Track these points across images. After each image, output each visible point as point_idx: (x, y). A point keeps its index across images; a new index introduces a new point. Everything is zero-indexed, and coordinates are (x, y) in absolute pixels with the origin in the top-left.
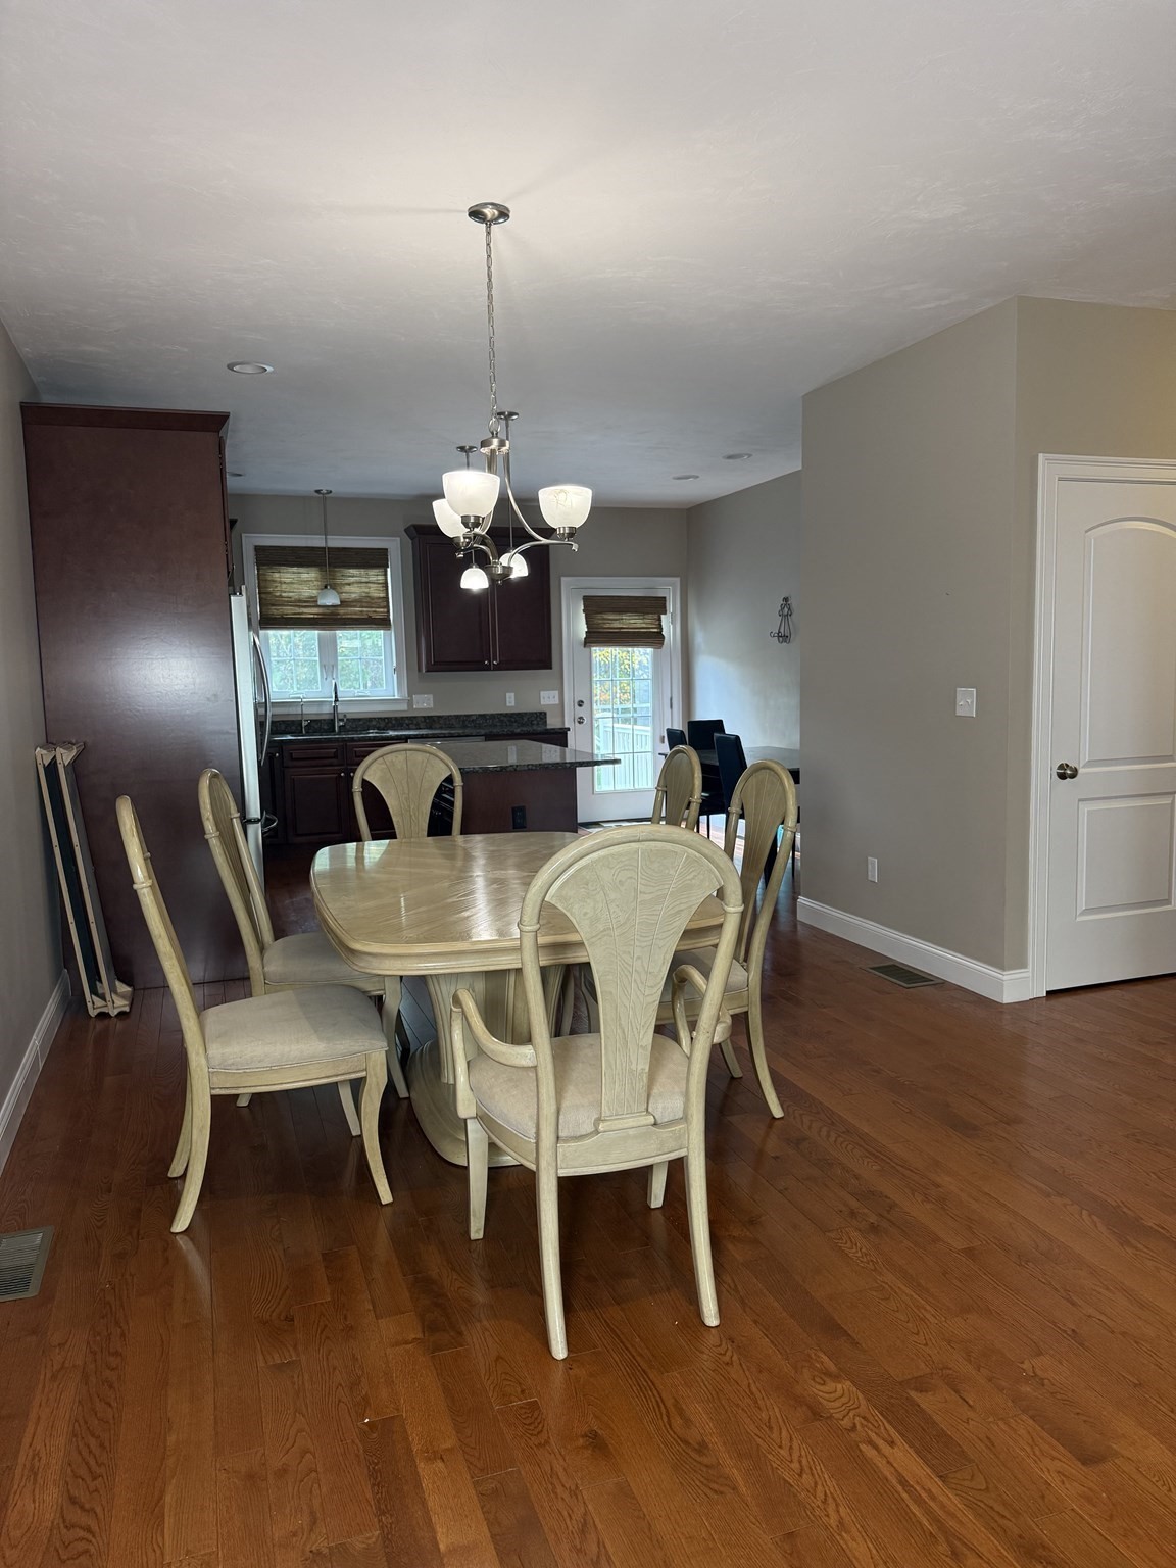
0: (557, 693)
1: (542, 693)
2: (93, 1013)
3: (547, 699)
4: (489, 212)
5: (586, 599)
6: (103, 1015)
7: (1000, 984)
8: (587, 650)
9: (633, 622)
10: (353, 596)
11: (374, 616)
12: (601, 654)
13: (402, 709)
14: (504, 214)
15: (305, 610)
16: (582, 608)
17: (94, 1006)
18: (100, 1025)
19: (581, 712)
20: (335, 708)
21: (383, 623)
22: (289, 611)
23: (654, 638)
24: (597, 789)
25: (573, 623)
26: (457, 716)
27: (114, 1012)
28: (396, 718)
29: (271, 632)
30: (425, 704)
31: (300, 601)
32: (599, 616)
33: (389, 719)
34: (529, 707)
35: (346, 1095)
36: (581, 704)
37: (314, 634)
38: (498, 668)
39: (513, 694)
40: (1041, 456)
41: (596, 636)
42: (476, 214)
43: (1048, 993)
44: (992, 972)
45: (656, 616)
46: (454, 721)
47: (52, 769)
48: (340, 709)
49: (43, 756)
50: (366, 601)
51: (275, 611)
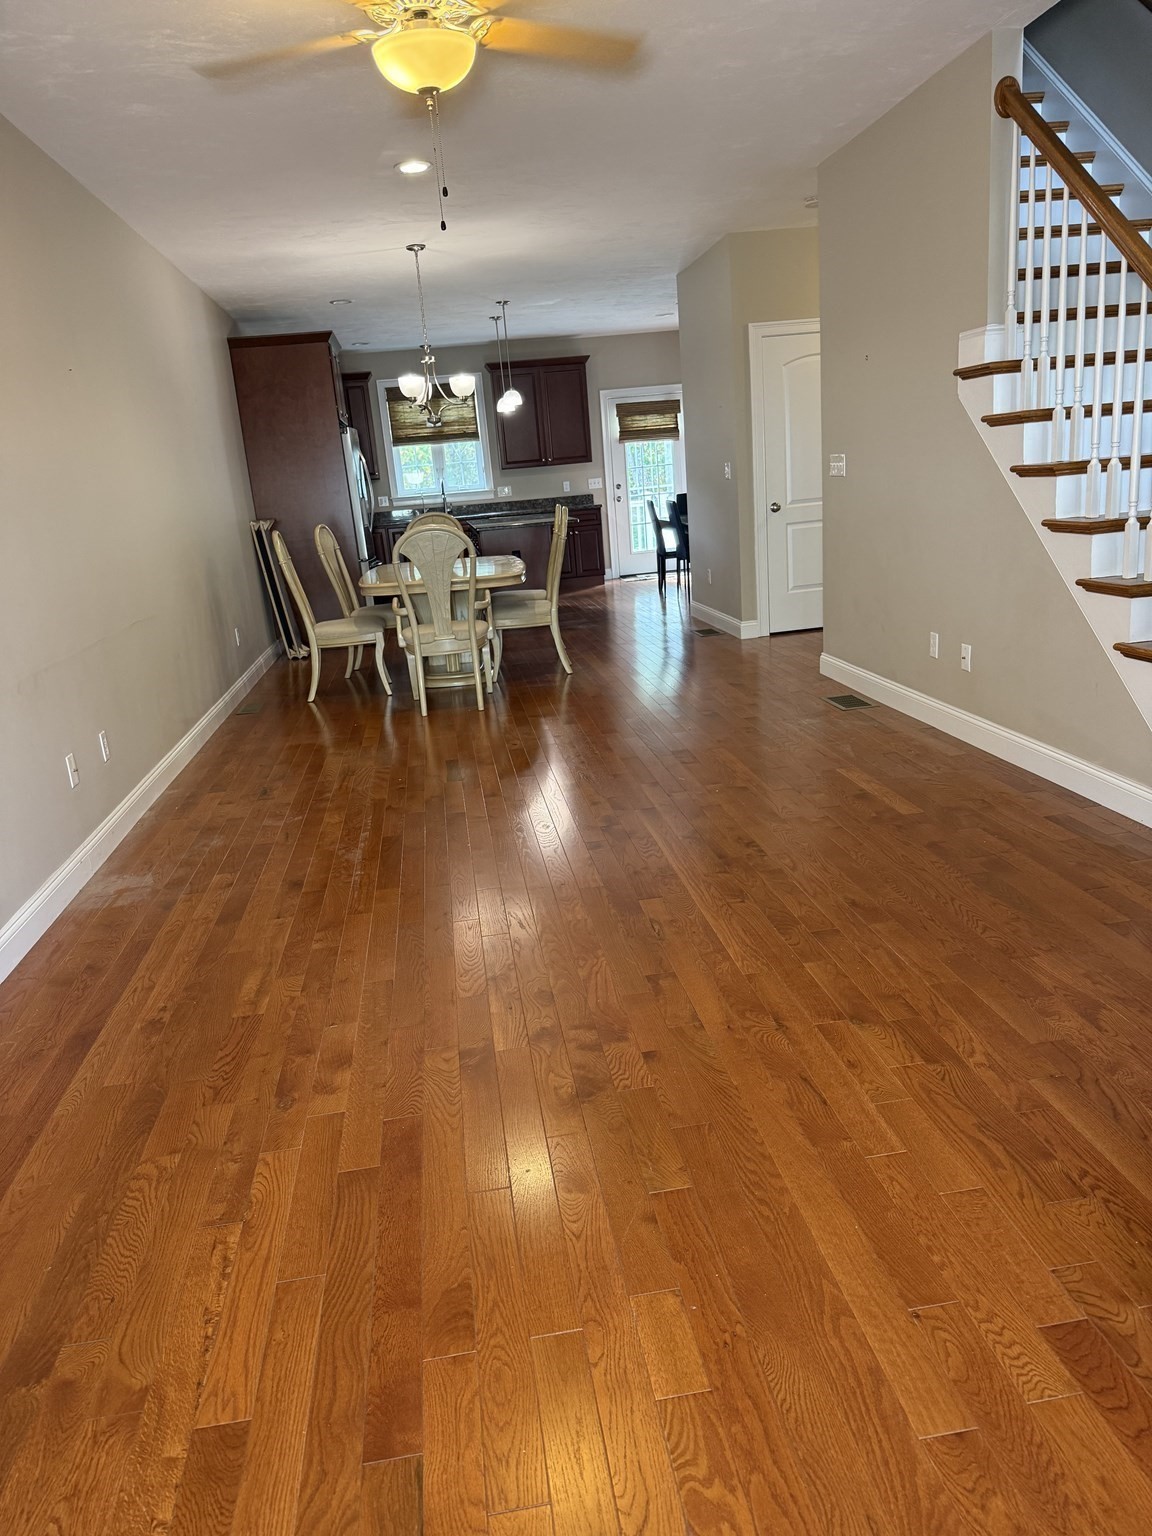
0: (600, 480)
1: (590, 481)
2: (290, 657)
3: (593, 485)
4: (416, 248)
5: (619, 406)
6: (295, 659)
7: (738, 629)
8: (622, 445)
9: (653, 421)
10: (452, 418)
11: (467, 431)
12: (633, 446)
13: (490, 498)
14: (422, 247)
15: (419, 431)
16: (615, 413)
17: (291, 654)
18: (294, 663)
19: (619, 493)
20: (444, 499)
21: (474, 435)
22: (410, 432)
23: (673, 432)
24: (634, 550)
25: (609, 425)
26: (529, 501)
27: (300, 657)
28: (486, 505)
29: (400, 448)
30: (506, 493)
31: (417, 425)
32: (629, 419)
33: (482, 505)
34: (581, 491)
35: (351, 650)
36: (619, 486)
37: (428, 447)
38: (552, 464)
39: (568, 483)
40: (750, 325)
41: (627, 434)
42: (410, 248)
43: (771, 634)
44: (735, 621)
45: (673, 415)
46: (526, 505)
47: (259, 533)
48: (448, 500)
49: (254, 526)
50: (462, 421)
51: (402, 433)
